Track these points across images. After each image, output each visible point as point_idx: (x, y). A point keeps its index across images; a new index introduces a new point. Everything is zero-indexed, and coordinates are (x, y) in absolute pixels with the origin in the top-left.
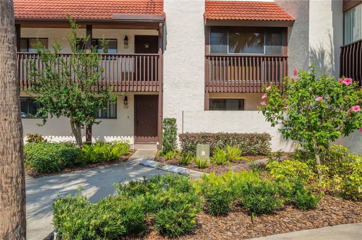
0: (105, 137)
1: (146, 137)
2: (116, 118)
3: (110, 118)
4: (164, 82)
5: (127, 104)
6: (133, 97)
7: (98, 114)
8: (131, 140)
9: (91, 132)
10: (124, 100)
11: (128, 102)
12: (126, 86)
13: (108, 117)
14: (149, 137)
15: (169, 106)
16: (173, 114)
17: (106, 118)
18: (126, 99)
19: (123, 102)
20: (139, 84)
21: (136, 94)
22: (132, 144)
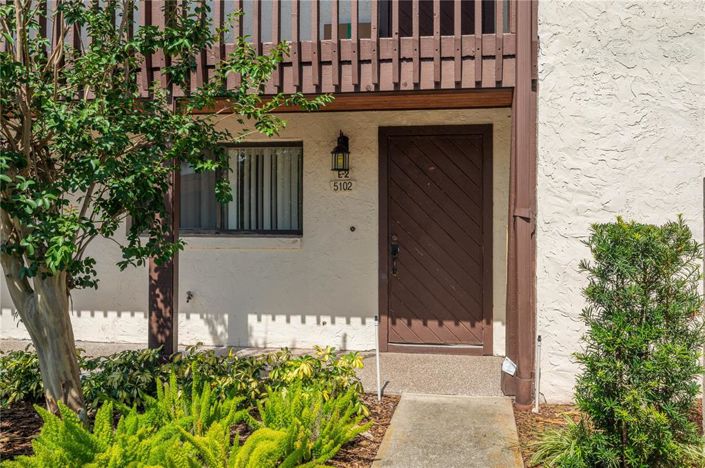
0: (252, 319)
1: (433, 324)
2: (299, 233)
3: (275, 232)
4: (544, 34)
5: (346, 170)
6: (375, 137)
7: (224, 214)
8: (363, 335)
9: (170, 302)
10: (337, 151)
11: (352, 163)
12: (321, 63)
13: (267, 226)
14: (449, 324)
15: (570, 162)
16: (596, 205)
17: (260, 232)
18: (343, 145)
19: (328, 159)
20: (406, 53)
21: (386, 123)
22: (370, 355)
